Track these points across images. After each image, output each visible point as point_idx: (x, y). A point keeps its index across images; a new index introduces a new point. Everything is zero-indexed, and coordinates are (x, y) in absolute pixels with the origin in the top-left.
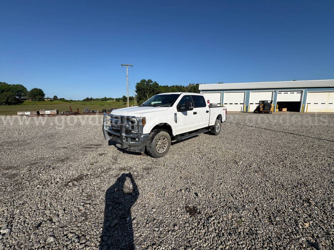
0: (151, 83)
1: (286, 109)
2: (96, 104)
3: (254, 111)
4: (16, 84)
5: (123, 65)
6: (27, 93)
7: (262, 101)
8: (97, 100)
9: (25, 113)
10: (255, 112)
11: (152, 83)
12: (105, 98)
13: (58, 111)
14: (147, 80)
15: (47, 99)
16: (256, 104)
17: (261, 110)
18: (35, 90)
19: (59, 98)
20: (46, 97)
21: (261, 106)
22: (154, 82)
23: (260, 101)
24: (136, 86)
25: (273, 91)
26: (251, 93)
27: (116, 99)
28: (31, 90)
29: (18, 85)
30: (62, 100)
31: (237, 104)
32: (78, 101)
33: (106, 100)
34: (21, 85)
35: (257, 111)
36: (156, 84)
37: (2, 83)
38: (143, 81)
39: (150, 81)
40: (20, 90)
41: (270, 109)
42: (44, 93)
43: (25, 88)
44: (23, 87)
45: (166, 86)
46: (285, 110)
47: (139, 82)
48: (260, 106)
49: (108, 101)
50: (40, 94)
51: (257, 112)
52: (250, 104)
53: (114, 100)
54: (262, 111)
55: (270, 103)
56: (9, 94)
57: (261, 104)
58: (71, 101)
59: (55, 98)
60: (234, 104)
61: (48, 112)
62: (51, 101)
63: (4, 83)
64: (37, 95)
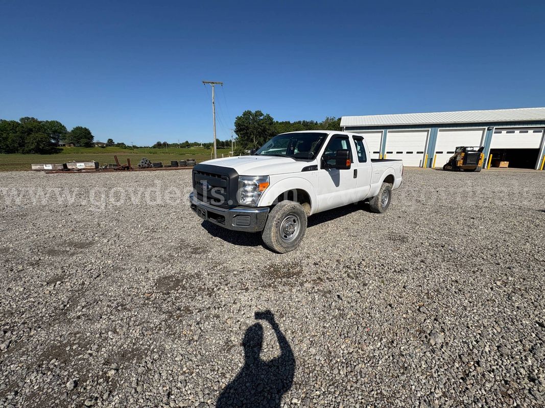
0: (261, 116)
1: (508, 162)
2: (173, 153)
3: (445, 166)
4: (49, 120)
5: (206, 83)
6: (67, 135)
7: (461, 147)
8: (175, 145)
9: (44, 166)
10: (445, 168)
11: (262, 118)
12: (187, 142)
13: (97, 164)
14: (253, 112)
15: (98, 143)
16: (448, 153)
17: (460, 163)
18: (79, 129)
19: (116, 143)
20: (95, 141)
21: (458, 158)
22: (265, 115)
23: (457, 148)
24: (235, 123)
25: (485, 129)
26: (439, 133)
27: (204, 145)
28: (73, 129)
29: (53, 122)
30: (121, 145)
31: (412, 153)
32: (145, 147)
33: (187, 146)
34: (57, 122)
35: (451, 165)
36: (269, 119)
37: (29, 118)
38: (247, 114)
39: (259, 114)
40: (56, 129)
41: (477, 163)
42: (92, 134)
43: (63, 126)
44: (61, 125)
45: (286, 122)
46: (504, 164)
47: (241, 115)
48: (457, 156)
49: (192, 148)
50: (86, 137)
51: (449, 167)
52: (437, 153)
53: (201, 146)
54: (460, 166)
55: (479, 151)
56: (39, 135)
57: (460, 153)
58: (135, 147)
59: (110, 142)
60: (415, 153)
61: (81, 165)
62: (103, 147)
63: (33, 119)
64: (81, 138)
